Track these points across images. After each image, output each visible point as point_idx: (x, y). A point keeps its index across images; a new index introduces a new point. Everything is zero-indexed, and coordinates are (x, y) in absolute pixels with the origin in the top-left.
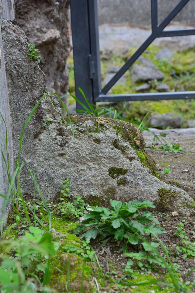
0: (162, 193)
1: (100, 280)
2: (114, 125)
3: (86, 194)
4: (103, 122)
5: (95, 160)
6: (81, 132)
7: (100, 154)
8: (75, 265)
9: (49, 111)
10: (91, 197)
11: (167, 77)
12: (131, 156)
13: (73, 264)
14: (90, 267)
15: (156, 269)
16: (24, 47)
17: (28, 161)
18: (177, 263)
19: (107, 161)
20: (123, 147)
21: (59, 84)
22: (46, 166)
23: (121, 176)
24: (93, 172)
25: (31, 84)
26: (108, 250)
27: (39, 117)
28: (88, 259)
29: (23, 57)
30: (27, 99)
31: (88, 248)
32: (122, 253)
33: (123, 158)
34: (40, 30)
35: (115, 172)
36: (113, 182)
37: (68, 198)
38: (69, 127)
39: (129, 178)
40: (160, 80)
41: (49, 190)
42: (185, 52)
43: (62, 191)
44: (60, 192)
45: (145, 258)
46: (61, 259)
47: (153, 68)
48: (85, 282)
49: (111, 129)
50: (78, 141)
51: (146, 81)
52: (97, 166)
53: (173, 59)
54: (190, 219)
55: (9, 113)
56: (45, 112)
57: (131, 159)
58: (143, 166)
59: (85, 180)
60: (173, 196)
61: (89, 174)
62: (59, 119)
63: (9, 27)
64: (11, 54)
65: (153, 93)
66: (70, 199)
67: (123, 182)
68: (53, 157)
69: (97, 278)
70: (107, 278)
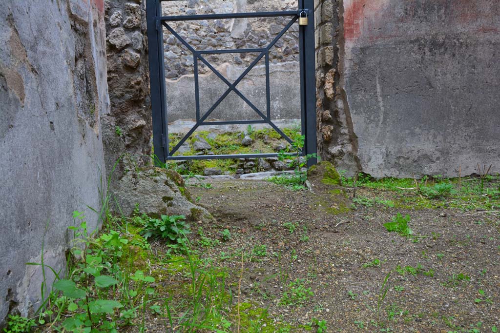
0: (193, 210)
1: (152, 260)
2: (166, 172)
3: (149, 212)
4: (159, 171)
5: (154, 192)
6: (146, 176)
7: (158, 189)
8: (137, 252)
9: (127, 164)
10: (152, 213)
11: (213, 148)
12: (175, 190)
13: (136, 251)
14: (146, 253)
15: (184, 253)
16: (113, 128)
17: (115, 193)
18: (197, 249)
19: (161, 192)
20: (171, 184)
21: (146, 150)
22: (126, 196)
23: (169, 202)
24: (154, 199)
25: (117, 149)
26: (158, 243)
27: (122, 168)
28: (146, 249)
29: (113, 134)
30: (114, 157)
31: (146, 242)
32: (166, 244)
33: (171, 191)
34: (134, 121)
35: (166, 199)
36: (165, 205)
37: (138, 214)
38: (139, 173)
39: (174, 202)
40: (209, 149)
41: (128, 209)
42: (223, 135)
43: (135, 210)
44: (133, 211)
45: (178, 247)
46: (130, 249)
47: (205, 143)
48: (142, 262)
49: (164, 174)
50: (144, 181)
51: (202, 150)
52: (155, 196)
53: (217, 139)
54: (208, 225)
55: (104, 165)
56: (126, 165)
57: (175, 191)
58: (182, 195)
59: (149, 204)
60: (199, 212)
61: (151, 200)
62: (133, 168)
63: (105, 117)
64: (105, 132)
65: (205, 156)
66: (140, 215)
67: (171, 205)
68: (130, 191)
69: (150, 259)
70: (156, 259)
